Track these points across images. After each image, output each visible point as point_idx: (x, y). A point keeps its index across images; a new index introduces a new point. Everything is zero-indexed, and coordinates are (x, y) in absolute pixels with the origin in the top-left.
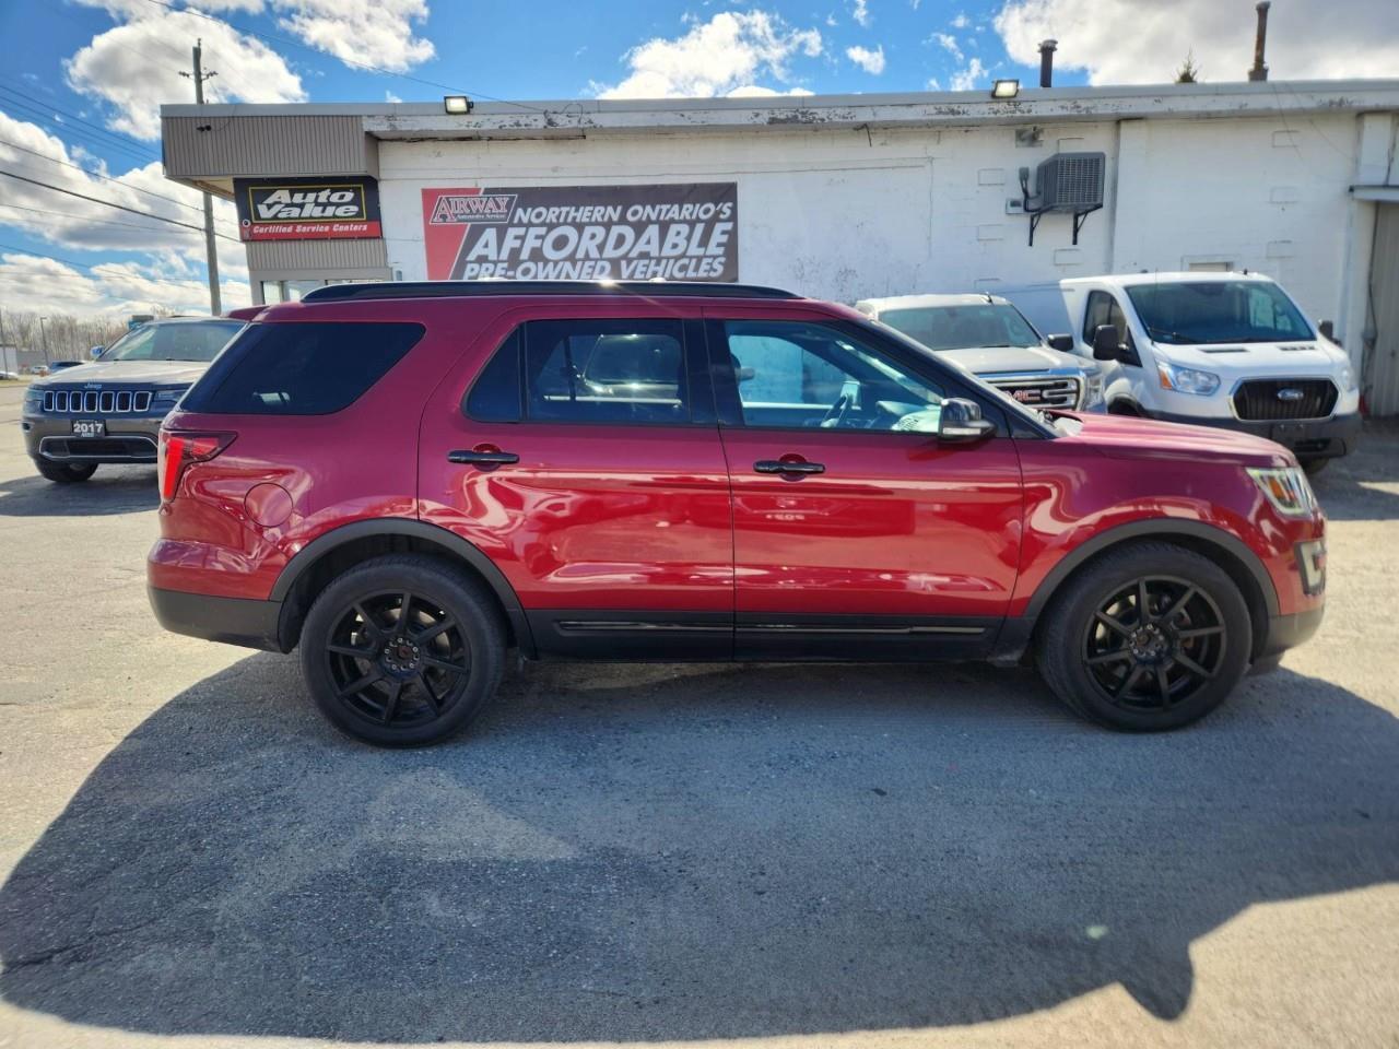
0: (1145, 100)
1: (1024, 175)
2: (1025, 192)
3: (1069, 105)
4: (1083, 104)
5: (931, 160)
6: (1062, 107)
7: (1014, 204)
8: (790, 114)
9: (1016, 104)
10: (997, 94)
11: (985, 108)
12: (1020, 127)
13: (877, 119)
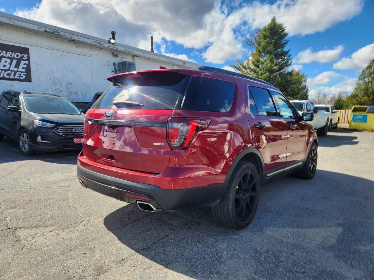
0: (140, 52)
1: (114, 64)
2: (115, 69)
3: (126, 49)
4: (129, 50)
5: (91, 55)
6: (125, 49)
7: (113, 71)
8: (52, 31)
9: (115, 46)
10: (110, 42)
11: (107, 45)
12: (113, 52)
13: (79, 40)
